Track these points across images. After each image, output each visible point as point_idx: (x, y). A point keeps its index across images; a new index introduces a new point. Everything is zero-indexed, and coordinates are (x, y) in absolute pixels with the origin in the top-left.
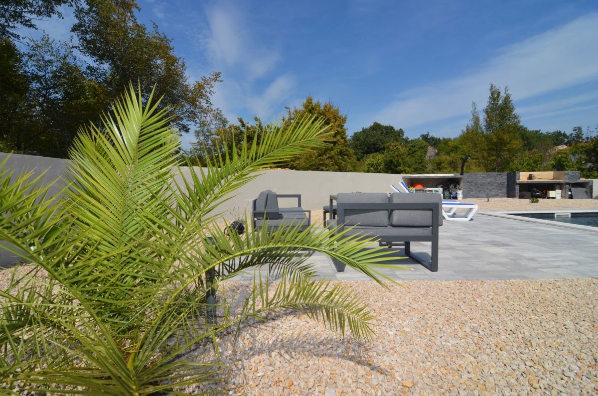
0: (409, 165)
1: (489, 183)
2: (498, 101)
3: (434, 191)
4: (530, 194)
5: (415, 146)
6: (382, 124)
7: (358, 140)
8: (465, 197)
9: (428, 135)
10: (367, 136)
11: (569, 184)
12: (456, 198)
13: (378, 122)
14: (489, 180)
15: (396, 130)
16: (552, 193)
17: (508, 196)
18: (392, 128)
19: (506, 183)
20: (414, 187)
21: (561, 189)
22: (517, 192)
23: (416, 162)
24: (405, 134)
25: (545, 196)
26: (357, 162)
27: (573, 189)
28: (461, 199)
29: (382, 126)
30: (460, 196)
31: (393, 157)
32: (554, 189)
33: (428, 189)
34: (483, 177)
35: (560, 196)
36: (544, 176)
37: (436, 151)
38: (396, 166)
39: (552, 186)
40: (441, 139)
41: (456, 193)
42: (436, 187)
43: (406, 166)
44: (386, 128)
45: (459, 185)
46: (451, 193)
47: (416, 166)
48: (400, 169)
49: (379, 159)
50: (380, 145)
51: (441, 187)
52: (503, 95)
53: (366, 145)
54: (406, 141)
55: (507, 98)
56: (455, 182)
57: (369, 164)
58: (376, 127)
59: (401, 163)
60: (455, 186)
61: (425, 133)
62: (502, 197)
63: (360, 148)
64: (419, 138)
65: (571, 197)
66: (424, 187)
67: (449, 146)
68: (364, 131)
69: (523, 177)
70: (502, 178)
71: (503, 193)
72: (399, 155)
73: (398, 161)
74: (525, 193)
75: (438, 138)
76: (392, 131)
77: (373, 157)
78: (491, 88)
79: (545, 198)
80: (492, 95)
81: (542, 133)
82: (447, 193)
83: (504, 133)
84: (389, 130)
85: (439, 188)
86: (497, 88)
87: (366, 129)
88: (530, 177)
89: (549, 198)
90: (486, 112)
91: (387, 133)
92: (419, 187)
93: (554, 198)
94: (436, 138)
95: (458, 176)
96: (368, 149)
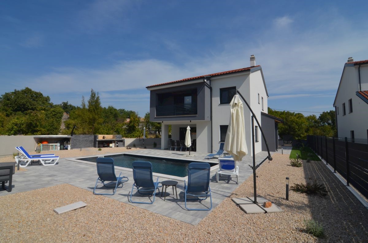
0: (44, 127)
1: (85, 140)
2: (95, 98)
3: (54, 146)
4: (102, 145)
5: (55, 111)
6: (33, 90)
7: (8, 100)
8: (72, 148)
9: (67, 103)
10: (18, 98)
11: (117, 141)
12: (67, 149)
13: (30, 88)
14: (85, 139)
15: (44, 96)
16: (111, 145)
17: (94, 147)
18: (42, 94)
19: (93, 140)
20: (42, 143)
21: (114, 143)
22: (97, 145)
23: (49, 125)
24: (51, 100)
25: (108, 146)
26: (6, 118)
27: (118, 143)
28: (70, 149)
29: (32, 91)
30: (69, 148)
31: (33, 121)
32: (111, 143)
33: (51, 144)
34: (83, 137)
35: (114, 146)
36: (109, 137)
37: (69, 116)
38: (34, 127)
39: (111, 142)
40: (76, 107)
41: (67, 146)
42: (56, 143)
43: (42, 128)
44: (36, 93)
45: (69, 141)
46: (64, 146)
47: (49, 128)
48: (38, 129)
49: (22, 121)
50: (28, 106)
51: (60, 143)
52: (96, 96)
53: (16, 105)
54: (51, 105)
55: (98, 98)
56: (67, 140)
57: (14, 123)
58: (27, 91)
59: (38, 125)
60: (67, 142)
61: (66, 102)
62: (92, 147)
63: (11, 107)
64: (61, 104)
65: (118, 146)
66: (48, 143)
67: (76, 114)
68: (16, 93)
69: (100, 137)
70: (92, 138)
71: (92, 145)
72: (37, 120)
73: (36, 124)
74: (100, 145)
75: (74, 106)
76: (41, 96)
77: (18, 119)
78: (92, 91)
79: (108, 147)
80: (92, 94)
81: (125, 111)
82: (62, 147)
83: (96, 115)
84: (38, 96)
85: (58, 144)
86: (94, 91)
87: (18, 91)
88: (104, 138)
89: (110, 147)
90: (89, 102)
91: (37, 97)
92: (45, 143)
93: (111, 147)
94: (73, 106)
95: (70, 136)
96: (18, 107)
